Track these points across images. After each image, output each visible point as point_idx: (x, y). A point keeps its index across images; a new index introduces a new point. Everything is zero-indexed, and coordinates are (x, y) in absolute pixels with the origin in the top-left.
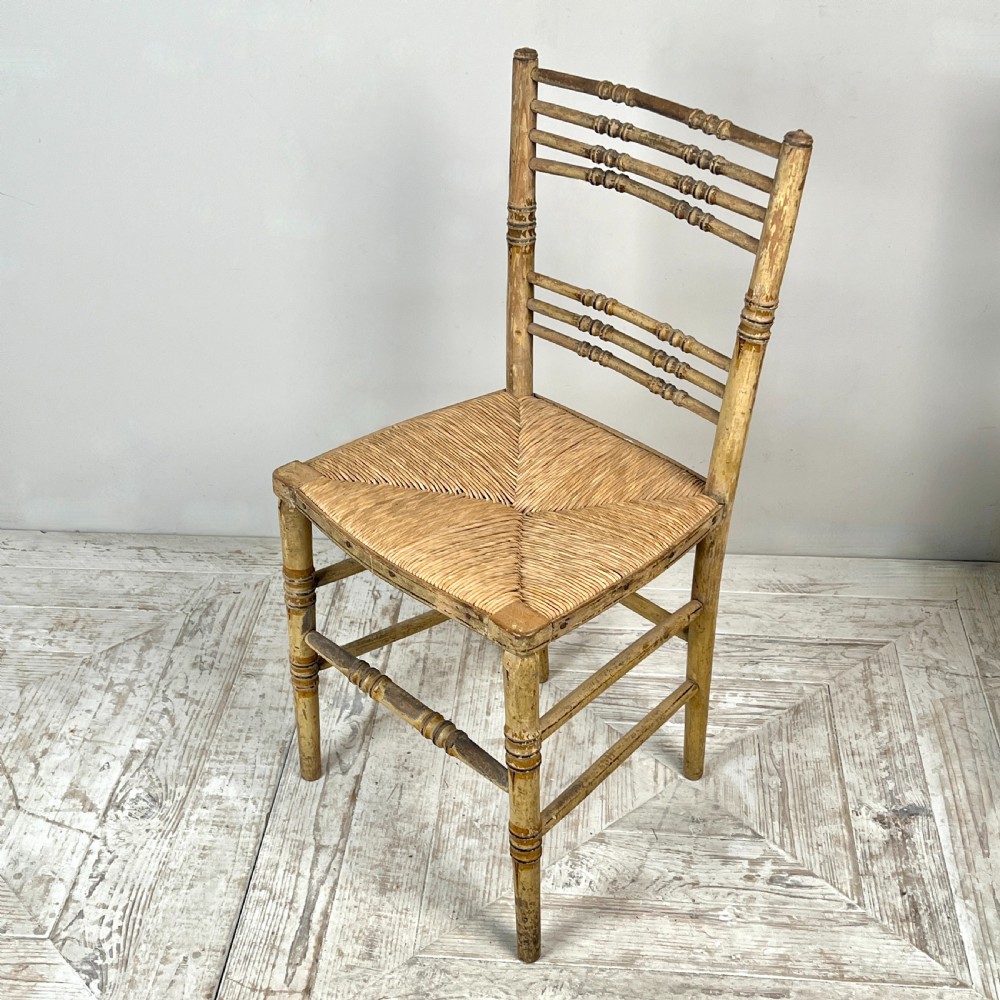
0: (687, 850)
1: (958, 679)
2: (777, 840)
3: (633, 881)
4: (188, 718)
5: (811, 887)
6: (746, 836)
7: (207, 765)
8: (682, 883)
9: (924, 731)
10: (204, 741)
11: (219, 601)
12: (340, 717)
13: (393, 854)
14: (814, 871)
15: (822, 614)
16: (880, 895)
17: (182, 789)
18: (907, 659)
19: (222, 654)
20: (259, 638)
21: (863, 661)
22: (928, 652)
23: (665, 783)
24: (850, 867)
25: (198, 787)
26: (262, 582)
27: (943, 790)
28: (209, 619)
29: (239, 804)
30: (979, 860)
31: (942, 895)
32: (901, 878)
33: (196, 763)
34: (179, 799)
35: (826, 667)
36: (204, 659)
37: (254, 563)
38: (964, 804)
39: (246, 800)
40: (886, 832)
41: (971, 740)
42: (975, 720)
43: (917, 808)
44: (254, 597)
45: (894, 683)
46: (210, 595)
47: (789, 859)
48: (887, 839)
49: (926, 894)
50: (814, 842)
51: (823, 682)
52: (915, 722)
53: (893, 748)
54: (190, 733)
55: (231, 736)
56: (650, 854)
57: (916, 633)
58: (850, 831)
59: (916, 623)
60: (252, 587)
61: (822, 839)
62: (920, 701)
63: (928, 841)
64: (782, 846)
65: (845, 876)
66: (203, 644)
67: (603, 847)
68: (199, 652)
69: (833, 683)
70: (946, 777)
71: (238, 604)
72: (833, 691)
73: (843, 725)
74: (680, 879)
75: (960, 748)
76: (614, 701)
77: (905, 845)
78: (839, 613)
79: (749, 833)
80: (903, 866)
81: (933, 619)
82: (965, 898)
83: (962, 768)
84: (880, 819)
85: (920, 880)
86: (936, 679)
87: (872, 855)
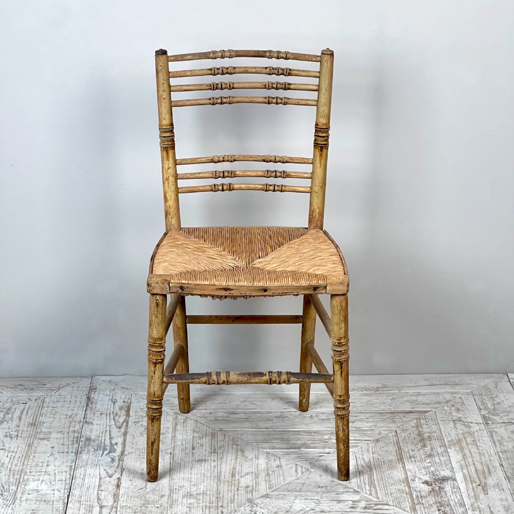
0: (316, 498)
1: (471, 425)
2: (368, 492)
3: (287, 512)
4: (8, 459)
5: (388, 510)
6: (350, 492)
7: (26, 477)
8: (315, 511)
9: (451, 447)
10: (21, 468)
11: (14, 407)
12: (103, 454)
13: (147, 507)
14: (389, 503)
15: (391, 400)
16: (426, 511)
17: (14, 488)
18: (442, 417)
19: (23, 431)
20: (44, 423)
21: (416, 419)
22: (454, 414)
23: (302, 473)
24: (410, 501)
25: (23, 486)
26: (40, 398)
27: (462, 469)
28: (10, 416)
29: (49, 492)
30: (482, 496)
31: (461, 509)
32: (438, 504)
33: (19, 477)
34: (13, 491)
35: (394, 422)
36: (11, 433)
37: (32, 389)
38: (474, 475)
39: (54, 490)
40: (430, 488)
41: (478, 449)
42: (481, 441)
43: (447, 477)
44: (36, 405)
45: (434, 428)
46: (7, 405)
47: (375, 499)
48: (430, 490)
49: (452, 510)
50: (389, 492)
51: (393, 429)
52: (446, 442)
53: (434, 454)
54: (12, 465)
55: (37, 465)
56: (295, 501)
57: (447, 406)
58: (409, 487)
59: (447, 402)
60: (34, 400)
61: (394, 491)
62: (449, 434)
63: (454, 490)
64: (371, 494)
65: (407, 505)
66: (9, 427)
67: (268, 499)
68: (8, 430)
69: (399, 429)
70: (464, 464)
71: (26, 409)
72: (398, 432)
73: (404, 446)
74: (313, 510)
75: (472, 453)
76: (269, 441)
77: (441, 492)
78: (402, 399)
79: (352, 491)
80: (440, 500)
81: (458, 400)
82: (473, 511)
83: (473, 461)
84: (426, 483)
85: (449, 505)
86: (459, 425)
87: (421, 497)
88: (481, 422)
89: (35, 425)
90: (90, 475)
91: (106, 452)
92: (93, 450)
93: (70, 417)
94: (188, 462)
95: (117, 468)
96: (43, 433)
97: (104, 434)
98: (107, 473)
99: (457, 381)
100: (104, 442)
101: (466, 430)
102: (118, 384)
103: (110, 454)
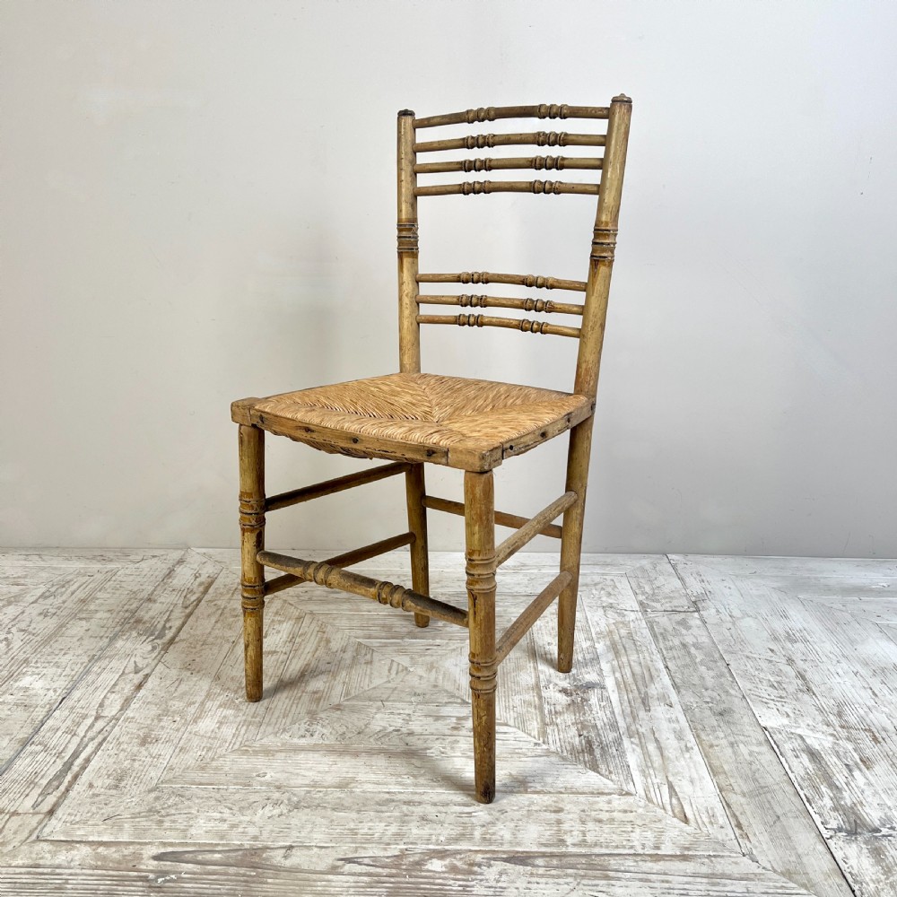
0: (407, 712)
1: (626, 613)
3: (359, 733)
5: (505, 733)
6: (456, 703)
8: (399, 733)
9: (600, 640)
14: (509, 723)
15: (529, 581)
16: (561, 736)
18: (588, 602)
22: (604, 599)
23: (397, 673)
24: (539, 720)
27: (614, 673)
30: (642, 714)
31: (612, 736)
32: (579, 726)
38: (630, 680)
40: (569, 699)
41: (635, 645)
42: (639, 634)
43: (593, 684)
48: (569, 702)
49: (599, 735)
50: (511, 704)
52: (594, 635)
53: (576, 650)
56: (376, 716)
57: (596, 589)
58: (540, 697)
59: (596, 584)
61: (517, 703)
62: (598, 624)
63: (601, 703)
65: (534, 726)
67: (338, 712)
70: (617, 666)
73: (539, 638)
74: (398, 730)
75: (627, 649)
77: (583, 706)
78: (541, 580)
79: (459, 701)
80: (582, 719)
81: (609, 582)
82: (630, 737)
83: (628, 660)
84: (564, 691)
85: (595, 726)
86: (610, 613)
87: (556, 712)
88: (638, 609)
99: (609, 560)
101: (619, 619)
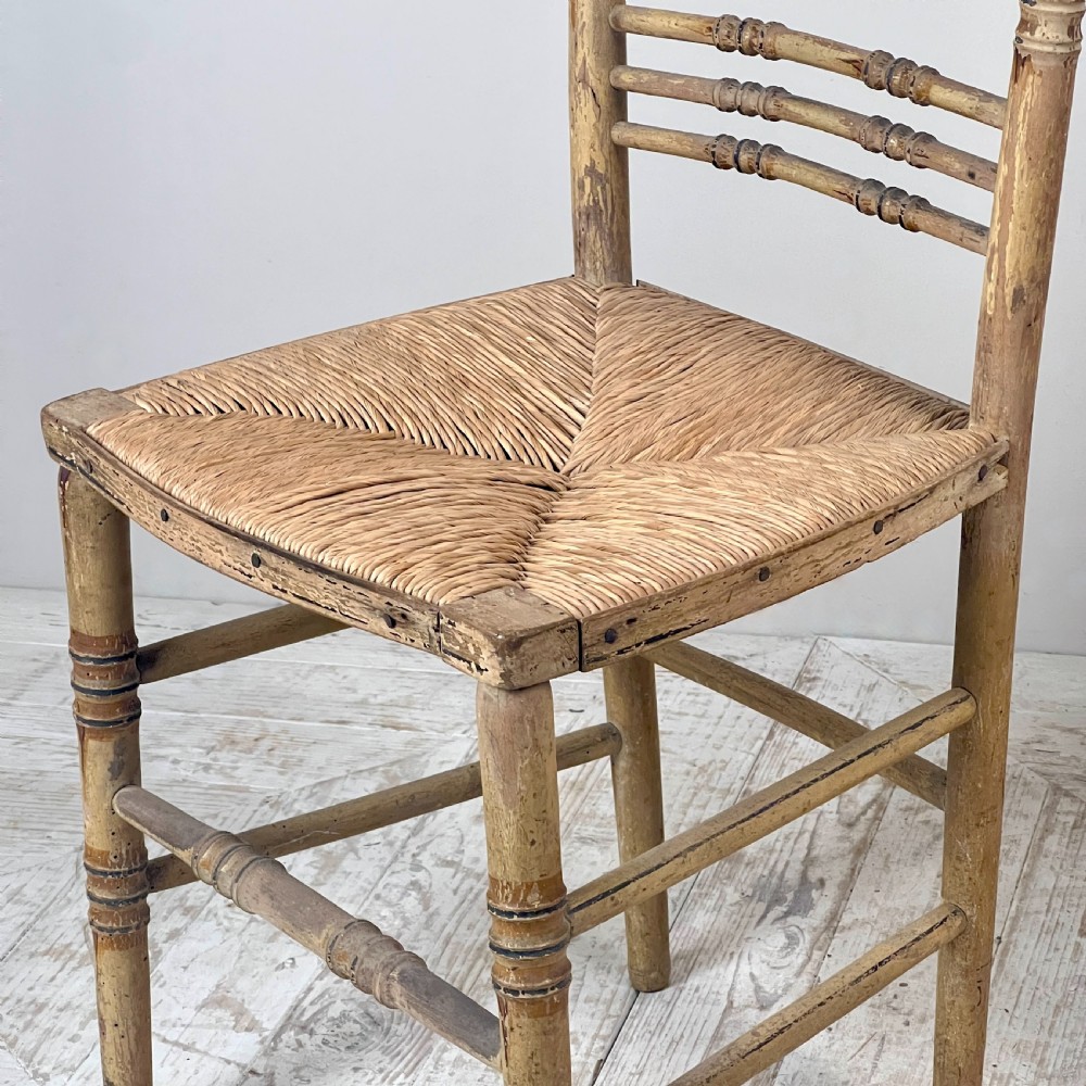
89: (582, 789)
90: (697, 990)
91: (779, 910)
92: (737, 897)
93: (703, 769)
94: (1051, 982)
95: (798, 974)
96: (597, 821)
97: (791, 843)
98: (758, 989)
100: (783, 873)
102: (892, 670)
103: (790, 920)
